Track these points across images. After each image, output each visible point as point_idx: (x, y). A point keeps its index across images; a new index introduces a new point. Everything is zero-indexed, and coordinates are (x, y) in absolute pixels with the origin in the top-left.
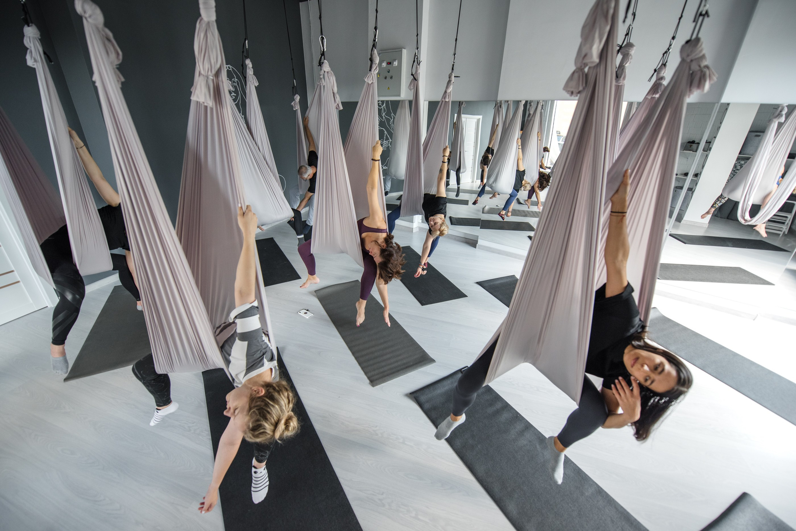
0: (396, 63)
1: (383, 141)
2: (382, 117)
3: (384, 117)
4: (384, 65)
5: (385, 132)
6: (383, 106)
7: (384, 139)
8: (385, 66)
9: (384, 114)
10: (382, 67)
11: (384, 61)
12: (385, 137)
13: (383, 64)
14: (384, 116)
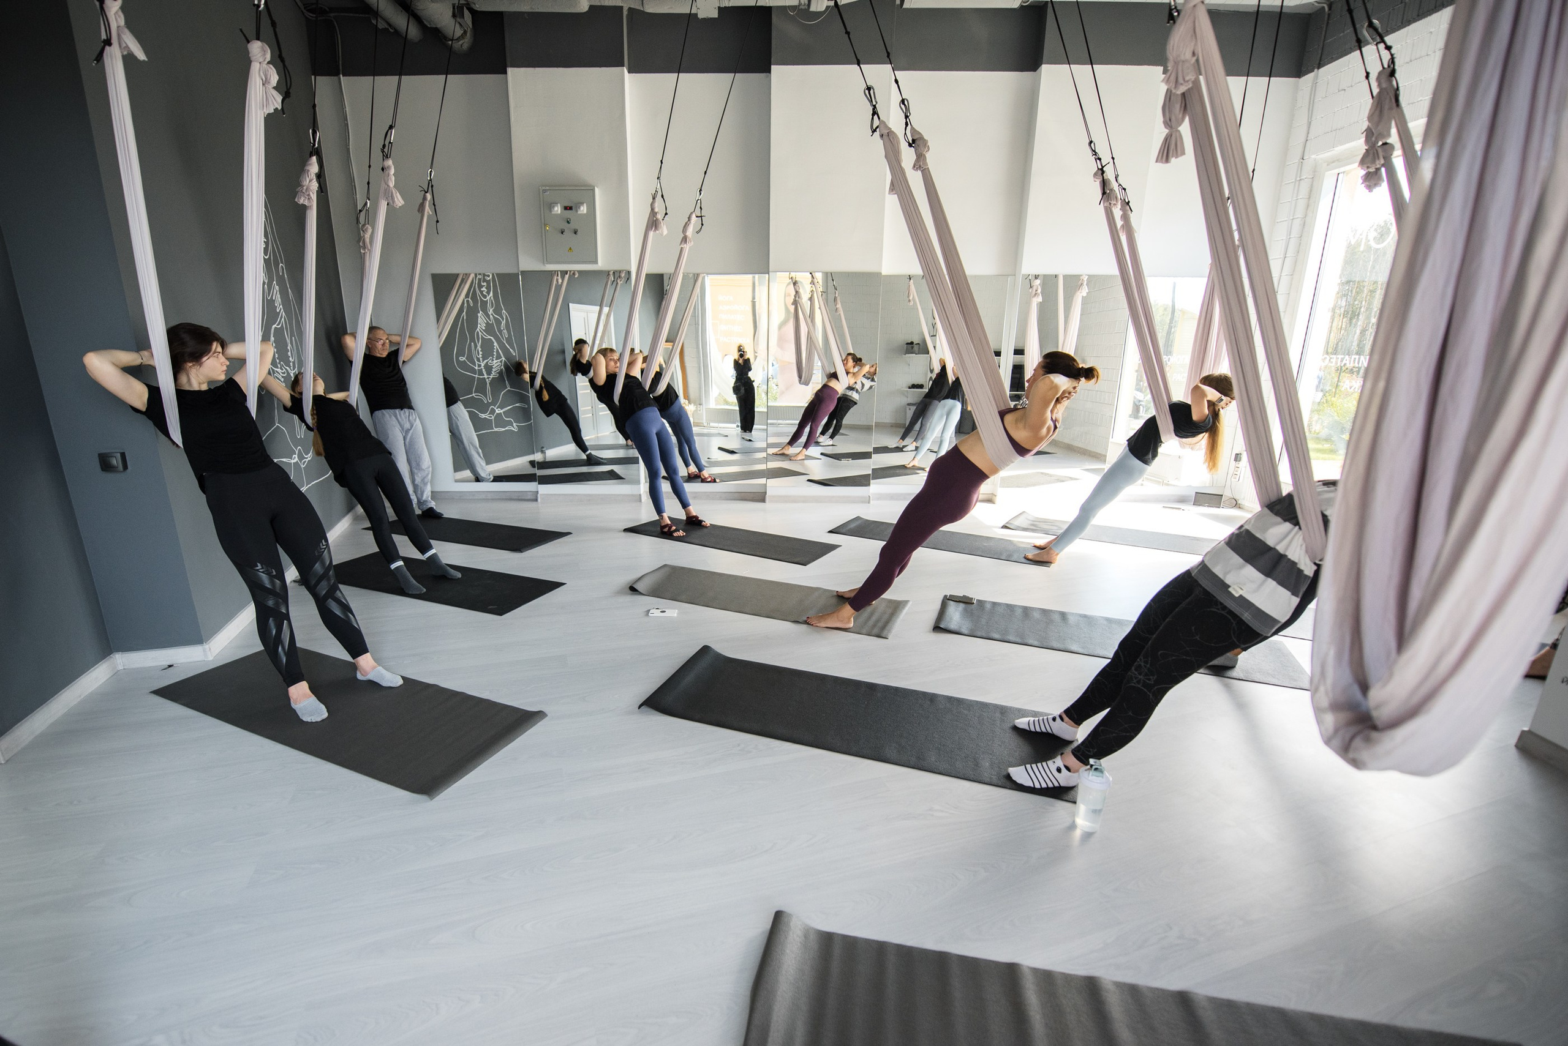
0: (583, 209)
1: (493, 360)
2: (488, 316)
3: (491, 316)
4: (557, 211)
5: (495, 344)
6: (490, 296)
7: (495, 356)
8: (559, 212)
9: (491, 310)
10: (553, 213)
11: (557, 203)
12: (495, 353)
13: (556, 209)
14: (492, 314)
